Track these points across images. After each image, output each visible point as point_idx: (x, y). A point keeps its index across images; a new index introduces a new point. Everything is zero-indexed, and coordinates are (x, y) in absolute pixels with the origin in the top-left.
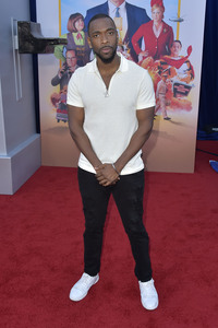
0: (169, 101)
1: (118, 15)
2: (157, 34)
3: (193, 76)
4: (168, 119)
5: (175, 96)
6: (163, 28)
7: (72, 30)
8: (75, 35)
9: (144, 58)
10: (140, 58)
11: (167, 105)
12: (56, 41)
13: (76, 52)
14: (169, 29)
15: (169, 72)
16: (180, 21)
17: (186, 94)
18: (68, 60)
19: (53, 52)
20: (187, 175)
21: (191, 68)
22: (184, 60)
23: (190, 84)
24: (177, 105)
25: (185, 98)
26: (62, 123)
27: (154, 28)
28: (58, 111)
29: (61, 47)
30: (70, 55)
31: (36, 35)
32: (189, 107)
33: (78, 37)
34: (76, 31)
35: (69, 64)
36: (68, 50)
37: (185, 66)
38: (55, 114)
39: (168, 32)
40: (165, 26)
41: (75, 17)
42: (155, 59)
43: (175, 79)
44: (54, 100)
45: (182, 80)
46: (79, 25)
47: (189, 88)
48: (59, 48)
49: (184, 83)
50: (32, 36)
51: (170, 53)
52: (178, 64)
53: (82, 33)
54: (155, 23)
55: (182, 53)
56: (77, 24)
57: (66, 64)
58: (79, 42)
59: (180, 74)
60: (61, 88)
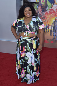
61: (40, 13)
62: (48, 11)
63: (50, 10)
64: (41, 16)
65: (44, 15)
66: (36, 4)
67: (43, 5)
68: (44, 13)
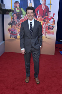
0: (47, 31)
1: (31, 2)
2: (43, 9)
3: (55, 23)
4: (46, 37)
5: (49, 30)
6: (45, 7)
7: (15, 7)
8: (16, 8)
9: (39, 17)
10: (38, 17)
11: (46, 32)
12: (10, 10)
13: (17, 14)
14: (47, 7)
15: (47, 22)
16: (51, 5)
17: (52, 29)
18: (14, 17)
19: (9, 14)
20: (52, 55)
21: (54, 21)
22: (52, 18)
23: (54, 26)
24: (49, 33)
25: (52, 30)
26: (12, 38)
27: (42, 7)
28: (10, 34)
29: (12, 12)
30: (15, 15)
31: (3, 8)
32: (53, 33)
33: (17, 9)
34: (17, 7)
35: (14, 18)
36: (14, 13)
37: (52, 20)
38: (10, 35)
39: (47, 8)
40: (46, 6)
41: (16, 2)
42: (43, 17)
43: (49, 24)
44: (9, 30)
45: (51, 24)
46: (18, 5)
47: (53, 27)
48: (11, 13)
49: (52, 25)
50: (2, 8)
51: (47, 16)
52: (50, 19)
53: (19, 8)
54: (43, 5)
55: (51, 15)
56: (17, 5)
57: (13, 18)
58: (18, 11)
59: (51, 23)
60: (12, 26)
61: (16, 20)
62: (23, 19)
63: (25, 17)
64: (16, 23)
65: (19, 22)
66: (11, 11)
67: (18, 12)
68: (20, 20)
